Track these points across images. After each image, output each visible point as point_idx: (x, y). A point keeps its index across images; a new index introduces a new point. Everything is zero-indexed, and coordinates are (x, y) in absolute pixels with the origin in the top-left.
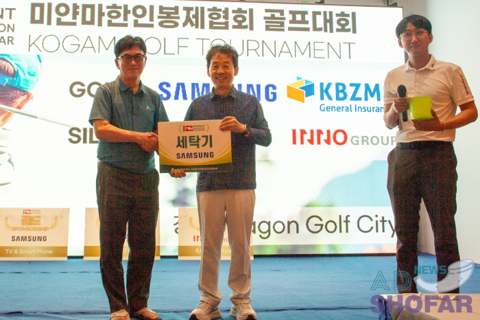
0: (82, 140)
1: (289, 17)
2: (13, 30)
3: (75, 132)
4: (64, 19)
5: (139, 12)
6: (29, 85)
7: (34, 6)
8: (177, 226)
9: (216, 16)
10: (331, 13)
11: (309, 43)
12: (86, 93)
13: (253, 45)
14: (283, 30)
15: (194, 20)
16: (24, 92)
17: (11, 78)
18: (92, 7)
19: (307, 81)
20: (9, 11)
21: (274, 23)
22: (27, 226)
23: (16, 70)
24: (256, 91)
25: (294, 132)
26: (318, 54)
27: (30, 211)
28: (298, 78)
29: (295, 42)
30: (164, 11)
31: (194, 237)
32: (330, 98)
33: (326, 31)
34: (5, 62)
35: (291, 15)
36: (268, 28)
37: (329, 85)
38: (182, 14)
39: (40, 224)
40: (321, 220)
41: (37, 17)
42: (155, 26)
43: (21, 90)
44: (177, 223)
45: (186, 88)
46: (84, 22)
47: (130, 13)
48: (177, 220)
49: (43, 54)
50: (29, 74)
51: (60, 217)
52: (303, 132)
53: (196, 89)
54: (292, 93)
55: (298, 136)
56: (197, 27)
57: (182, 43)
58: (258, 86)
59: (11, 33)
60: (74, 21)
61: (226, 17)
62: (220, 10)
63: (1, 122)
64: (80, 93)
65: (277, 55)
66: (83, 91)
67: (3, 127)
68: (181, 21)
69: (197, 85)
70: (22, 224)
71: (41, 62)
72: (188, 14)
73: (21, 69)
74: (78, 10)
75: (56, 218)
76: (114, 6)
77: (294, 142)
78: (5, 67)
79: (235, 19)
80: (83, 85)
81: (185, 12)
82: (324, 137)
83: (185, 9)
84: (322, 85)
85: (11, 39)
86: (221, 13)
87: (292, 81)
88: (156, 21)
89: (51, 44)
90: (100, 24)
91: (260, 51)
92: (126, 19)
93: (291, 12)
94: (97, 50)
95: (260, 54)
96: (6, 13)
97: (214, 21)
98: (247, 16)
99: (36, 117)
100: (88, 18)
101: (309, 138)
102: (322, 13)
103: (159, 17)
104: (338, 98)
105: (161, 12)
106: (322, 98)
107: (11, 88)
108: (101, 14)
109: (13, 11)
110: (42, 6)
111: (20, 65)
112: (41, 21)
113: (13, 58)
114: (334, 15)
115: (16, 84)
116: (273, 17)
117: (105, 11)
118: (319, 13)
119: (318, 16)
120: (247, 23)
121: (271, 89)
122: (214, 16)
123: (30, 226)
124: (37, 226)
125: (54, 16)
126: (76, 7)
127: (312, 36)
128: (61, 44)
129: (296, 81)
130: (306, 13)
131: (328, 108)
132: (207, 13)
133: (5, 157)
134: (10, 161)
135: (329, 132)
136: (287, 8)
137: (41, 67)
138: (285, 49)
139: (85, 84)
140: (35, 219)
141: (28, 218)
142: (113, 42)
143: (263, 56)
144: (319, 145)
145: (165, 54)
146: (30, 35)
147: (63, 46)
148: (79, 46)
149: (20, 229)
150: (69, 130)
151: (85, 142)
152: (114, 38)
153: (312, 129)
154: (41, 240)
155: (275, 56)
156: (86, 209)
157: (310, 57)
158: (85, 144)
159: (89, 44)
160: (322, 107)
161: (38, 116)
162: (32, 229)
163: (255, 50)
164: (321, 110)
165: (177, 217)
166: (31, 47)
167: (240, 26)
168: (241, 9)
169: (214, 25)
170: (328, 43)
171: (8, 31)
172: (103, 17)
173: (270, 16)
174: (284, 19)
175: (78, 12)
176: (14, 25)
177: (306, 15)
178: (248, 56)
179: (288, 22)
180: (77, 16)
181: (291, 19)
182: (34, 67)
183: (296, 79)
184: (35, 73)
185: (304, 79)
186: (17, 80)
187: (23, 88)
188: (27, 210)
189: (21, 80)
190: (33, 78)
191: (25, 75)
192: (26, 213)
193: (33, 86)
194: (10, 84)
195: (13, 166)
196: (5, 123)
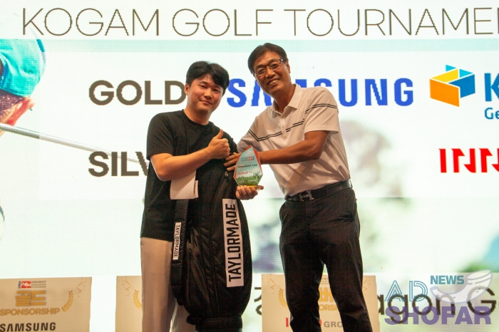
0: (110, 172)
3: (99, 158)
6: (26, 86)
8: (260, 303)
11: (467, 11)
12: (115, 98)
13: (374, 18)
16: (18, 98)
19: (462, 72)
22: (24, 308)
23: (4, 64)
24: (380, 94)
25: (443, 152)
26: (481, 27)
27: (29, 283)
28: (448, 68)
29: (443, 10)
31: (287, 319)
39: (45, 304)
43: (12, 95)
44: (259, 299)
48: (259, 293)
49: (46, 38)
50: (25, 70)
51: (78, 290)
52: (457, 153)
54: (439, 91)
55: (449, 160)
57: (263, 17)
58: (384, 82)
64: (105, 98)
65: (414, 31)
66: (110, 95)
70: (17, 305)
71: (42, 50)
73: (12, 63)
75: (71, 293)
77: (444, 169)
80: (109, 85)
82: (493, 160)
84: (487, 76)
87: (438, 72)
89: (58, 22)
91: (385, 26)
94: (130, 31)
95: (387, 31)
99: (37, 137)
101: (468, 163)
106: (488, 98)
111: (10, 55)
115: (5, 86)
121: (404, 87)
123: (29, 308)
124: (41, 307)
128: (73, 22)
129: (444, 71)
137: (44, 58)
138: (427, 22)
139: (113, 84)
140: (37, 296)
141: (26, 295)
142: (155, 17)
143: (391, 34)
144: (484, 173)
145: (236, 34)
146: (24, 9)
147: (77, 25)
148: (102, 26)
149: (14, 312)
150: (89, 156)
151: (114, 173)
152: (157, 12)
153: (472, 147)
154: (46, 329)
155: (410, 34)
156: (118, 277)
157: (468, 33)
158: (114, 177)
159: (117, 22)
160: (489, 113)
161: (41, 135)
162: (32, 312)
163: (378, 25)
164: (488, 118)
165: (260, 288)
166: (26, 28)
170: (498, 9)
178: (366, 34)
182: (33, 59)
183: (445, 68)
184: (34, 68)
185: (458, 68)
186: (6, 80)
187: (16, 92)
188: (25, 282)
189: (13, 79)
190: (32, 76)
191: (18, 70)
192: (23, 287)
193: (33, 89)
195: (2, 213)
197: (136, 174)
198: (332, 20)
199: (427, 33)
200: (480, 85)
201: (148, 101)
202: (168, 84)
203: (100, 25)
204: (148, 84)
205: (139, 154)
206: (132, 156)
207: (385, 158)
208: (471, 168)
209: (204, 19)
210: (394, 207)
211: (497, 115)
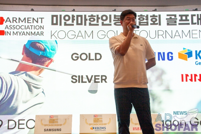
0: (78, 82)
1: (179, 18)
2: (43, 29)
3: (74, 77)
4: (68, 23)
5: (104, 18)
6: (52, 55)
7: (53, 16)
9: (142, 19)
11: (190, 31)
12: (79, 58)
14: (176, 25)
16: (49, 59)
17: (43, 52)
18: (81, 16)
19: (188, 50)
20: (41, 19)
21: (171, 22)
22: (52, 124)
23: (45, 48)
24: (163, 57)
25: (182, 75)
26: (194, 36)
27: (53, 116)
28: (184, 49)
29: (182, 31)
30: (116, 17)
31: (133, 128)
33: (198, 24)
34: (40, 44)
35: (180, 17)
36: (168, 24)
37: (200, 51)
40: (198, 119)
41: (55, 22)
42: (112, 25)
43: (48, 58)
46: (78, 24)
47: (100, 19)
49: (58, 40)
50: (52, 50)
51: (68, 119)
52: (187, 75)
54: (181, 56)
55: (184, 78)
58: (164, 53)
59: (42, 30)
60: (73, 23)
61: (147, 19)
62: (144, 16)
63: (39, 73)
64: (76, 58)
65: (173, 37)
66: (78, 57)
67: (40, 76)
70: (49, 123)
71: (57, 44)
73: (48, 47)
74: (74, 18)
75: (66, 119)
76: (92, 16)
77: (183, 81)
78: (39, 47)
79: (152, 20)
80: (77, 54)
82: (198, 78)
84: (196, 51)
85: (42, 33)
86: (145, 17)
87: (181, 50)
88: (113, 22)
89: (62, 35)
90: (85, 25)
91: (164, 36)
92: (98, 22)
93: (180, 16)
94: (84, 38)
95: (165, 37)
96: (40, 20)
97: (141, 21)
98: (158, 18)
99: (55, 71)
100: (79, 22)
101: (190, 78)
102: (196, 15)
103: (114, 21)
105: (115, 18)
106: (196, 58)
107: (43, 57)
108: (86, 20)
109: (43, 19)
110: (57, 16)
111: (47, 46)
112: (57, 24)
113: (44, 42)
115: (45, 55)
116: (171, 18)
117: (88, 18)
119: (194, 17)
120: (158, 22)
121: (170, 55)
122: (141, 19)
123: (53, 124)
124: (57, 124)
125: (63, 21)
126: (73, 16)
127: (191, 27)
128: (66, 35)
129: (183, 50)
130: (188, 15)
132: (138, 18)
134: (43, 92)
136: (178, 13)
137: (57, 46)
138: (177, 34)
139: (78, 54)
140: (55, 120)
141: (52, 120)
142: (92, 33)
144: (195, 82)
146: (51, 31)
147: (68, 36)
149: (48, 125)
150: (71, 77)
151: (79, 82)
152: (92, 31)
153: (192, 74)
154: (58, 131)
155: (172, 38)
156: (80, 115)
157: (190, 38)
158: (79, 83)
159: (80, 35)
161: (56, 70)
162: (54, 125)
163: (162, 35)
164: (196, 64)
166: (52, 37)
167: (154, 24)
168: (154, 15)
169: (141, 24)
170: (200, 30)
171: (41, 29)
172: (87, 21)
173: (169, 18)
174: (176, 19)
175: (75, 19)
176: (43, 26)
177: (188, 17)
178: (158, 38)
179: (179, 20)
180: (74, 21)
181: (180, 19)
182: (54, 46)
183: (183, 49)
184: (54, 49)
185: (187, 49)
186: (46, 53)
190: (53, 51)
191: (49, 50)
192: (51, 117)
193: (54, 56)
194: (42, 55)
195: (45, 94)
196: (40, 74)
197: (86, 82)
198: (147, 34)
199: (177, 38)
200: (194, 54)
201: (90, 59)
202: (96, 54)
203: (75, 35)
204: (90, 54)
205: (87, 76)
206: (85, 77)
207: (164, 77)
208: (191, 80)
209: (107, 34)
210: (167, 93)
211: (199, 63)
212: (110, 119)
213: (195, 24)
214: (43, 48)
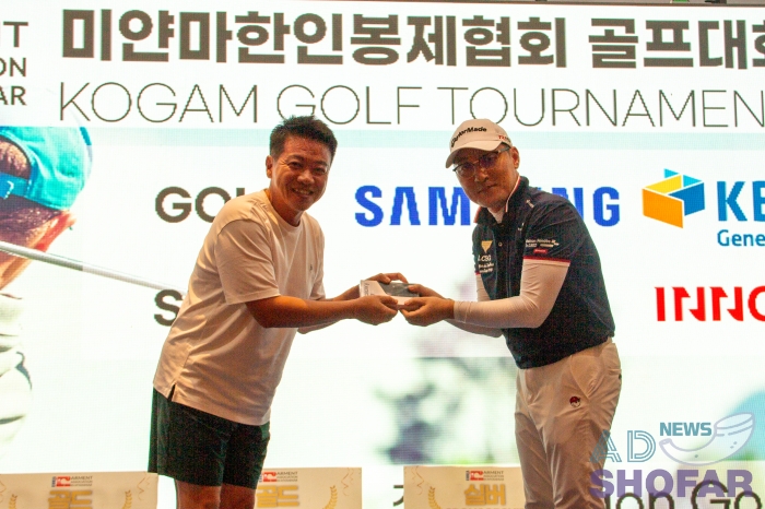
1: (645, 36)
2: (23, 72)
3: (168, 300)
4: (140, 46)
5: (310, 29)
6: (64, 195)
7: (69, 16)
8: (401, 507)
9: (481, 37)
10: (741, 25)
11: (692, 93)
12: (194, 212)
13: (564, 101)
14: (633, 65)
15: (432, 46)
16: (53, 213)
17: (22, 181)
18: (203, 18)
19: (687, 180)
20: (12, 27)
21: (612, 50)
23: (33, 163)
25: (660, 292)
26: (712, 117)
27: (68, 479)
28: (668, 173)
29: (661, 92)
30: (365, 26)
32: (741, 217)
33: (729, 64)
34: (6, 145)
35: (651, 31)
36: (598, 62)
37: (738, 186)
38: (406, 34)
41: (78, 43)
42: (344, 60)
43: (44, 208)
44: (401, 501)
45: (417, 200)
46: (186, 53)
47: (288, 32)
48: (400, 493)
49: (93, 126)
50: (63, 172)
51: (138, 490)
52: (680, 293)
53: (439, 201)
54: (654, 205)
55: (669, 303)
56: (439, 61)
57: (406, 97)
58: (579, 193)
59: (18, 79)
60: (163, 50)
61: (504, 38)
62: (491, 23)
63: (1, 280)
64: (179, 212)
65: (620, 122)
66: (186, 208)
67: (5, 290)
68: (403, 49)
69: (442, 190)
71: (88, 143)
72: (419, 32)
73: (44, 160)
74: (170, 26)
75: (128, 494)
76: (253, 16)
77: (661, 317)
78: (6, 156)
79: (524, 42)
80: (184, 194)
81: (413, 27)
82: (727, 303)
83: (411, 20)
84: (721, 186)
85: (18, 92)
86: (493, 30)
87: (653, 179)
88: (348, 49)
89: (111, 102)
90: (222, 57)
91: (580, 113)
93: (650, 24)
94: (215, 115)
95: (583, 120)
96: (7, 33)
97: (478, 47)
98: (551, 34)
99: (80, 269)
100: (195, 45)
101: (695, 307)
102: (722, 25)
103: (354, 41)
104: (759, 217)
105: (358, 29)
106: (722, 217)
107: (22, 202)
108: (224, 35)
109: (21, 28)
110: (87, 16)
111: (42, 151)
112: (87, 52)
113: (25, 133)
114: (749, 29)
115: (33, 194)
116: (609, 36)
117: (233, 26)
118: (715, 25)
119: (711, 32)
120: (551, 51)
121: (606, 199)
122: (477, 36)
125: (118, 40)
126: (165, 18)
127: (699, 76)
128: (133, 102)
129: (662, 178)
130: (685, 25)
131: (735, 239)
132: (461, 30)
133: (11, 359)
134: (20, 367)
135: (738, 291)
136: (641, 15)
137: (90, 155)
138: (638, 108)
139: (190, 192)
140: (79, 498)
141: (63, 496)
142: (252, 96)
143: (588, 124)
144: (717, 322)
145: (368, 122)
146: (62, 84)
147: (139, 108)
148: (175, 108)
150: (155, 296)
152: (255, 89)
153: (700, 286)
155: (615, 124)
157: (694, 125)
159: (196, 103)
160: (724, 236)
161: (84, 265)
163: (570, 111)
164: (721, 244)
165: (401, 487)
166: (65, 110)
167: (535, 58)
168: (538, 19)
169: (478, 57)
170: (736, 93)
171: (12, 74)
172: (228, 42)
173: (603, 34)
174: (635, 40)
175: (172, 31)
176: (24, 59)
177: (684, 31)
178: (554, 124)
179: (645, 47)
180: (170, 39)
181: (651, 40)
182: (74, 155)
183: (663, 173)
184: (76, 168)
185: (681, 174)
186: (35, 185)
187: (50, 203)
188: (61, 478)
189: (45, 184)
190: (71, 179)
191: (52, 172)
192: (59, 485)
193: (73, 199)
194: (19, 193)
195: (29, 378)
196: (10, 281)
198: (506, 103)
199: (638, 125)
200: (711, 197)
203: (173, 107)
209: (322, 100)
211: (734, 240)
212: (333, 489)
213: (717, 62)
214: (25, 161)
